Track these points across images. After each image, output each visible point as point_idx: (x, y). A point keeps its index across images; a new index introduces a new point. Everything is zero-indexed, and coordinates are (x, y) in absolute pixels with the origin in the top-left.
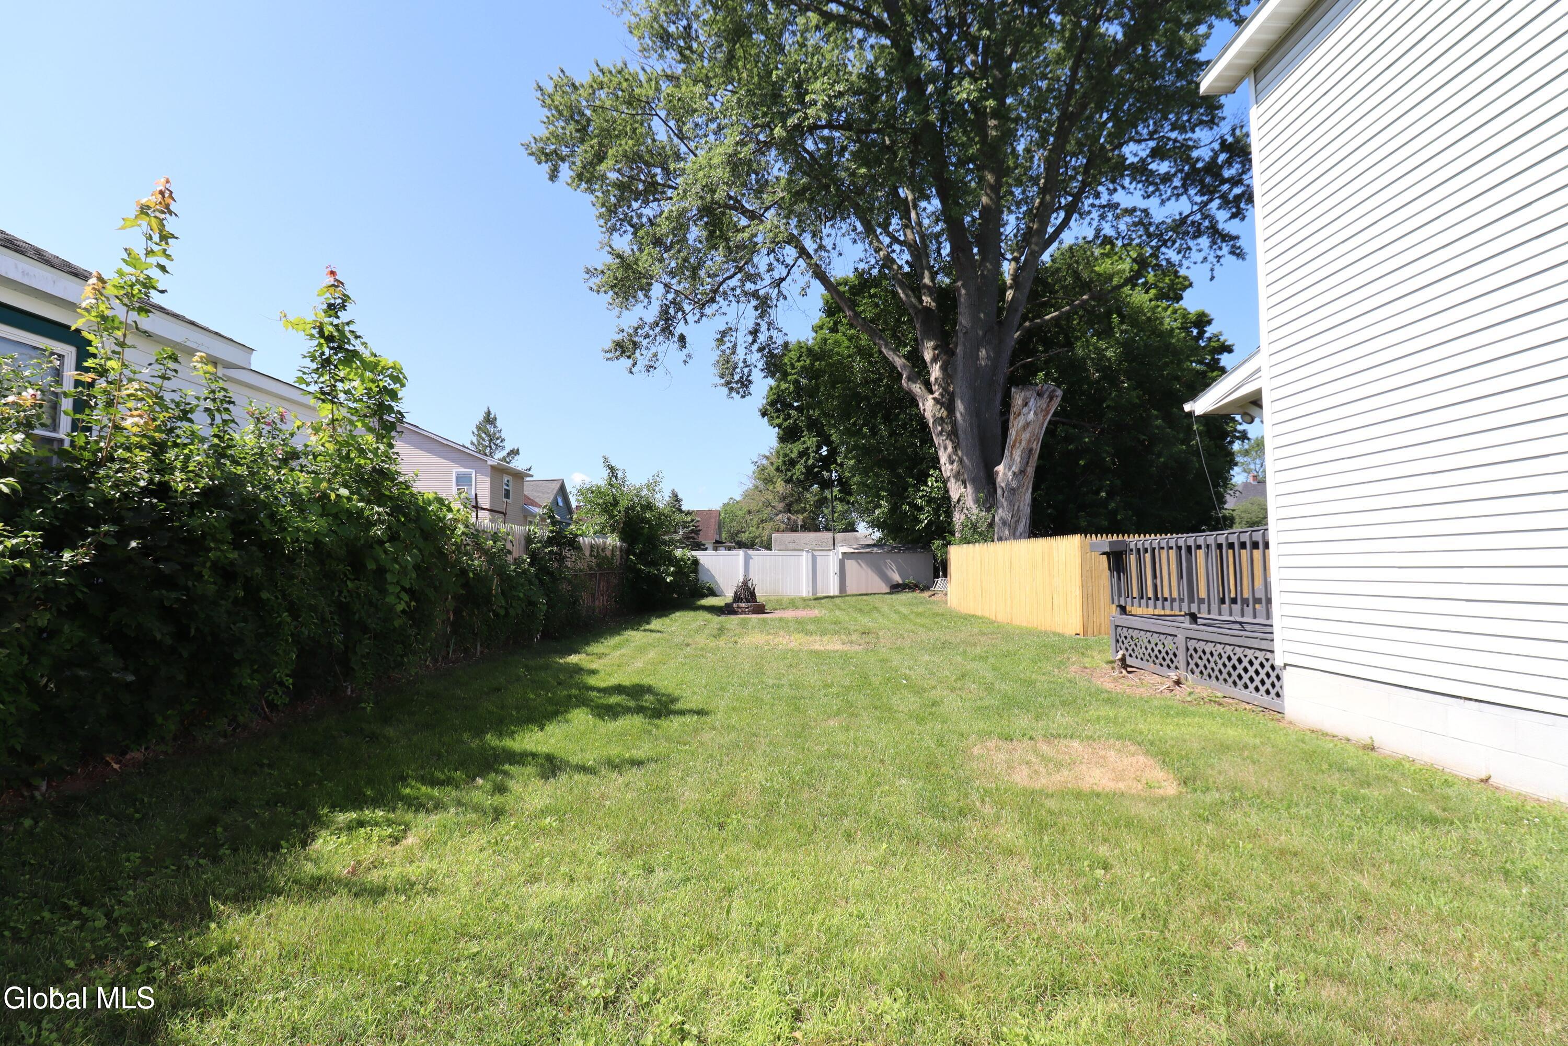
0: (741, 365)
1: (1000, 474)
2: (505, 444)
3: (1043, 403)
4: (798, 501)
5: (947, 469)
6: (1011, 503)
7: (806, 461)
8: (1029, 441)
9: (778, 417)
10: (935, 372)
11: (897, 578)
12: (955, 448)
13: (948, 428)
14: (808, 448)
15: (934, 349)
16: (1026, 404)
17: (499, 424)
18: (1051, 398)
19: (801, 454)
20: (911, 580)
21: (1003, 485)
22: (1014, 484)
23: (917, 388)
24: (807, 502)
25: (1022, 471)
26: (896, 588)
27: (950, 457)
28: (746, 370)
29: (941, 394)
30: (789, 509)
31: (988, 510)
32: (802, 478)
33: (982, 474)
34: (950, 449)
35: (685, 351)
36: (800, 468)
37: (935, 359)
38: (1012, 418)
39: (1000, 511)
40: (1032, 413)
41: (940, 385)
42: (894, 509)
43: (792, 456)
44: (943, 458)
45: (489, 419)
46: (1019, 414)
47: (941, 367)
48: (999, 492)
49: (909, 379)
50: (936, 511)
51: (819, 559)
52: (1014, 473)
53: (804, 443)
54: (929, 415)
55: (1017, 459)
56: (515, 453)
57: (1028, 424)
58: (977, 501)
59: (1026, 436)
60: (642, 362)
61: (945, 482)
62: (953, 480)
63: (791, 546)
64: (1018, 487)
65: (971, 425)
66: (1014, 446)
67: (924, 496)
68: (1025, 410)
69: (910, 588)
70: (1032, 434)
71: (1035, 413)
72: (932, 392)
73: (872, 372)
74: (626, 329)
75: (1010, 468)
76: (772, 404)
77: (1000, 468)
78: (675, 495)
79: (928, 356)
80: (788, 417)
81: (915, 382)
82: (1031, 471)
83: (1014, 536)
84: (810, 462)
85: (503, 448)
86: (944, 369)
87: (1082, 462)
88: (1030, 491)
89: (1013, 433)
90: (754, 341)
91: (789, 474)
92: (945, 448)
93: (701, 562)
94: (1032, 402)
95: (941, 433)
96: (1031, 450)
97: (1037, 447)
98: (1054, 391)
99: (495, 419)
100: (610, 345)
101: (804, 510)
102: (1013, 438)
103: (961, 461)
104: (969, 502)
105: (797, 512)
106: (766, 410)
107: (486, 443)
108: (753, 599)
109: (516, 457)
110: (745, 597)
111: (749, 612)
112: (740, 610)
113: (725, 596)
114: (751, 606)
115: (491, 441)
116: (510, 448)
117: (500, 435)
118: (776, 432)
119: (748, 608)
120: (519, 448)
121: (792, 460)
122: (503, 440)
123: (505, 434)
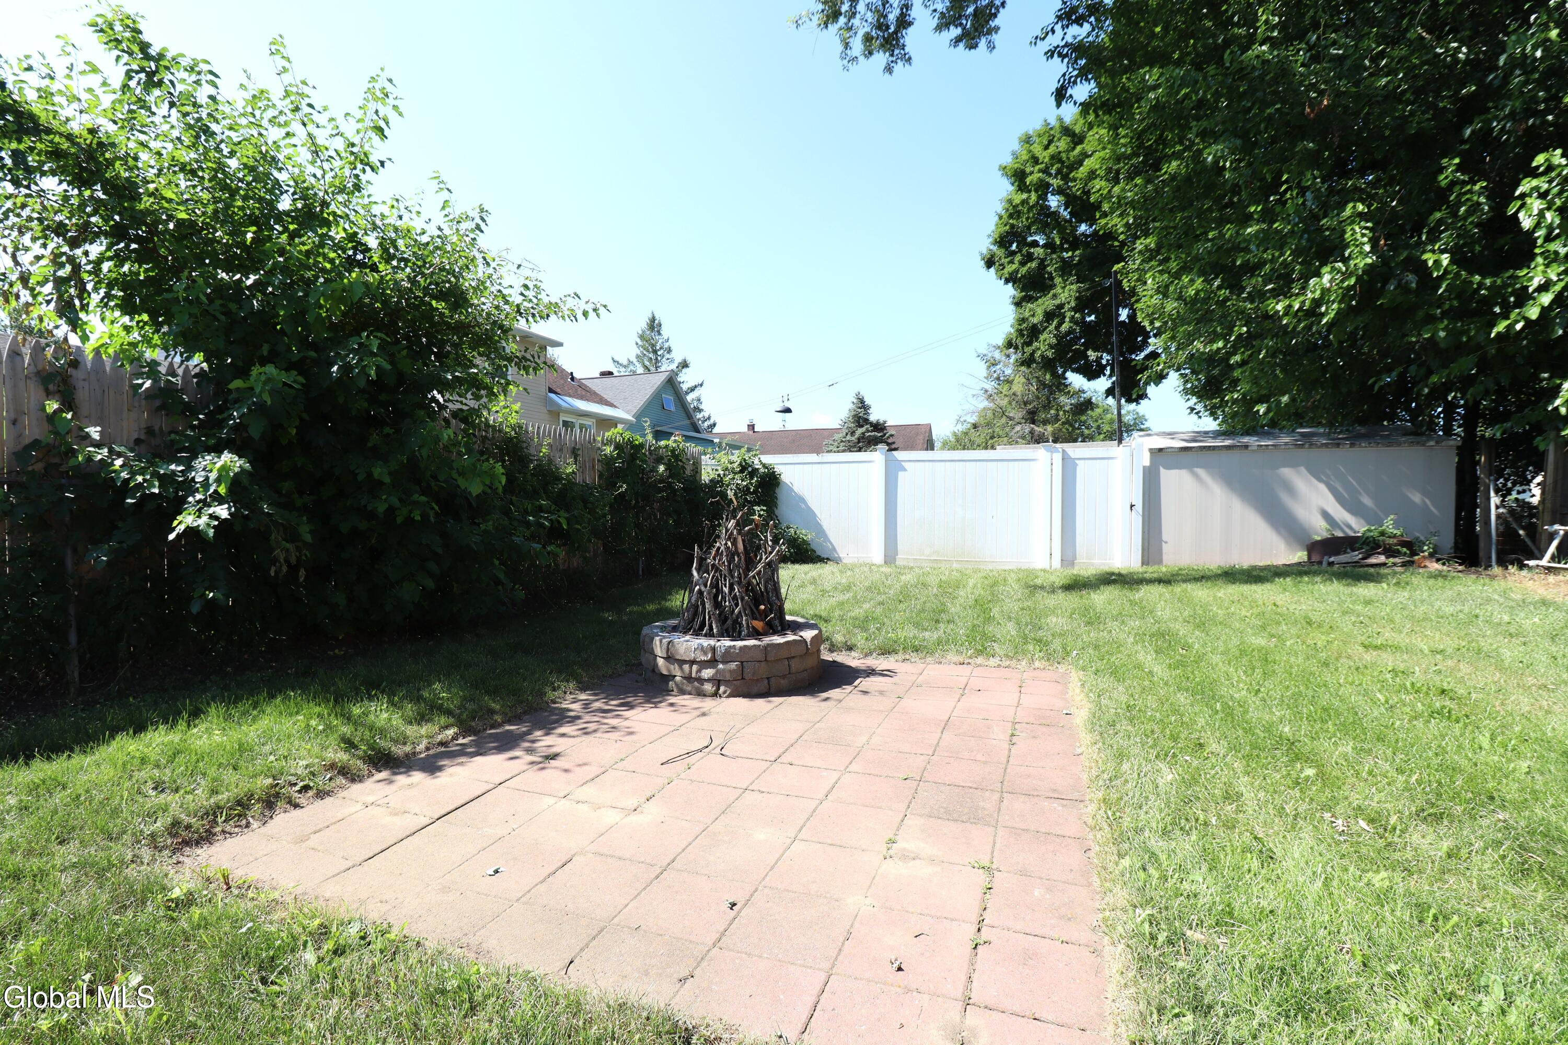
2: (672, 355)
4: (1047, 407)
7: (1057, 328)
9: (1012, 262)
14: (1061, 306)
17: (665, 332)
19: (1049, 316)
24: (1060, 407)
26: (1334, 554)
30: (1032, 417)
32: (1050, 354)
36: (1047, 338)
43: (1035, 320)
45: (654, 325)
51: (1081, 467)
53: (1055, 296)
56: (685, 365)
76: (1003, 242)
78: (862, 401)
80: (1029, 257)
84: (1065, 327)
91: (1028, 350)
99: (660, 325)
101: (1056, 418)
105: (1045, 422)
106: (993, 256)
107: (651, 355)
108: (763, 615)
109: (684, 370)
110: (717, 605)
111: (717, 682)
112: (676, 670)
113: (837, 561)
114: (728, 656)
115: (655, 352)
116: (678, 360)
117: (666, 345)
118: (1010, 291)
119: (713, 663)
120: (689, 360)
121: (1034, 326)
122: (669, 350)
123: (671, 343)
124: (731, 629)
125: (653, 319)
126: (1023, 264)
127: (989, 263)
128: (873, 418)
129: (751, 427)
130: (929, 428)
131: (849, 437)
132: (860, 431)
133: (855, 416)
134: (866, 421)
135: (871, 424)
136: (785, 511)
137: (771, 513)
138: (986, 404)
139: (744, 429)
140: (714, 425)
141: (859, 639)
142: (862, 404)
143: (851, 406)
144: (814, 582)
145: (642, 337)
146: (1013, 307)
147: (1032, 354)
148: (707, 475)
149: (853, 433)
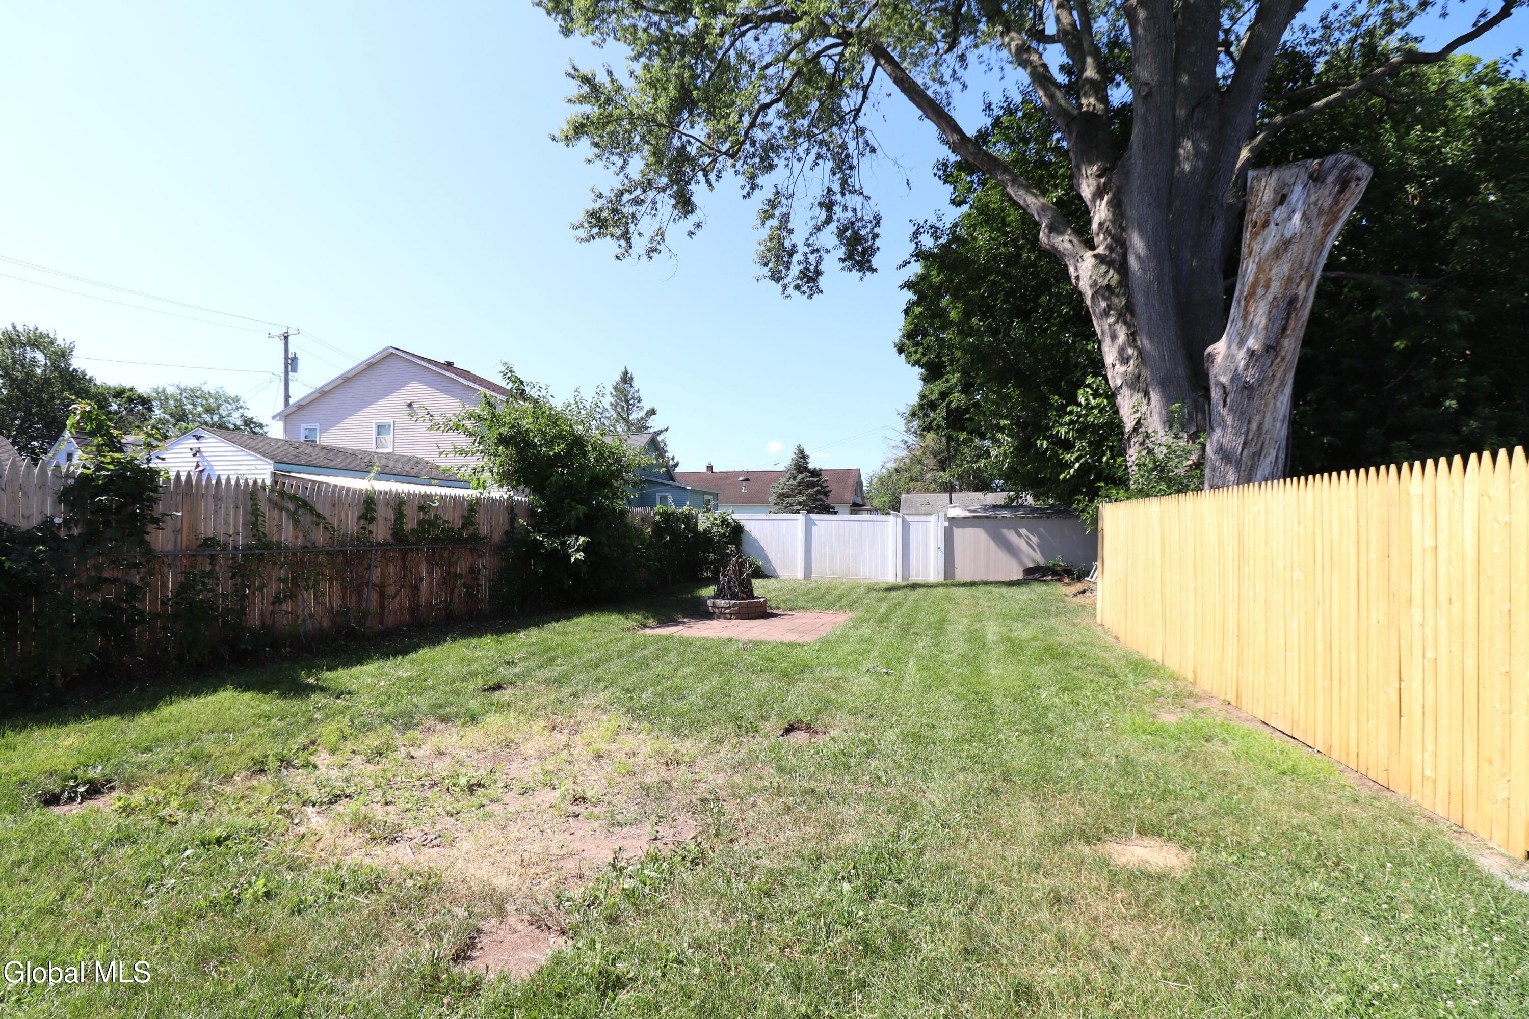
0: (802, 249)
1: (1219, 359)
2: (642, 404)
3: (1325, 195)
5: (1116, 373)
6: (1243, 416)
7: (948, 405)
8: (1290, 280)
9: (916, 352)
10: (1101, 213)
11: (1035, 557)
12: (1132, 337)
13: (1120, 302)
14: (951, 389)
15: (1099, 176)
16: (1282, 199)
17: (636, 384)
18: (1344, 184)
19: (943, 395)
20: (1060, 561)
21: (1224, 379)
22: (1250, 377)
23: (1064, 242)
25: (1271, 348)
26: (1034, 574)
27: (1122, 351)
28: (813, 258)
29: (1110, 248)
31: (1193, 437)
33: (1181, 371)
34: (1122, 338)
35: (692, 218)
36: (941, 411)
37: (1099, 193)
38: (1247, 235)
39: (1218, 432)
40: (1297, 217)
41: (1108, 232)
42: (1025, 448)
43: (933, 398)
44: (1110, 356)
45: (626, 378)
46: (1266, 224)
47: (1109, 203)
48: (1216, 394)
49: (1052, 229)
50: (1096, 448)
51: (913, 526)
52: (1252, 353)
53: (947, 381)
54: (1085, 286)
55: (1260, 317)
56: (652, 412)
57: (1286, 244)
58: (1169, 423)
59: (1281, 270)
60: (640, 244)
61: (1111, 396)
62: (1125, 391)
63: (923, 509)
64: (1261, 383)
65: (1159, 278)
66: (1252, 294)
67: (1072, 422)
68: (1280, 213)
69: (1055, 573)
70: (1298, 264)
71: (1305, 217)
72: (1093, 248)
73: (1005, 244)
74: (606, 193)
75: (1242, 342)
76: (909, 336)
77: (1220, 348)
78: (801, 452)
79: (1087, 190)
81: (1061, 233)
82: (1291, 346)
83: (1247, 477)
85: (641, 408)
86: (1116, 206)
87: (1399, 344)
88: (1288, 391)
89: (1249, 268)
90: (828, 220)
91: (928, 420)
92: (1114, 337)
93: (747, 528)
94: (1297, 194)
95: (1106, 313)
96: (1292, 301)
97: (1307, 294)
98: (1352, 166)
99: (632, 378)
100: (580, 216)
102: (1250, 278)
103: (1141, 354)
104: (1155, 424)
106: (903, 345)
107: (624, 404)
108: (745, 593)
109: (653, 417)
110: (729, 588)
111: (731, 614)
112: (717, 611)
113: (777, 577)
114: (735, 605)
115: (627, 401)
116: (647, 408)
117: (636, 395)
118: (918, 371)
119: (729, 608)
120: (656, 408)
121: (932, 401)
122: (640, 400)
123: (641, 394)
124: (734, 596)
125: (626, 373)
126: (924, 355)
127: (901, 350)
128: (811, 466)
129: (710, 468)
130: (858, 471)
131: (791, 482)
132: (800, 477)
133: (796, 464)
134: (806, 469)
135: (809, 471)
136: (746, 547)
137: (738, 548)
138: (905, 453)
139: (704, 470)
140: (677, 464)
141: (782, 605)
142: (802, 456)
143: (793, 456)
144: (763, 587)
145: (616, 388)
146: (921, 382)
147: (930, 423)
148: (702, 526)
149: (795, 478)
